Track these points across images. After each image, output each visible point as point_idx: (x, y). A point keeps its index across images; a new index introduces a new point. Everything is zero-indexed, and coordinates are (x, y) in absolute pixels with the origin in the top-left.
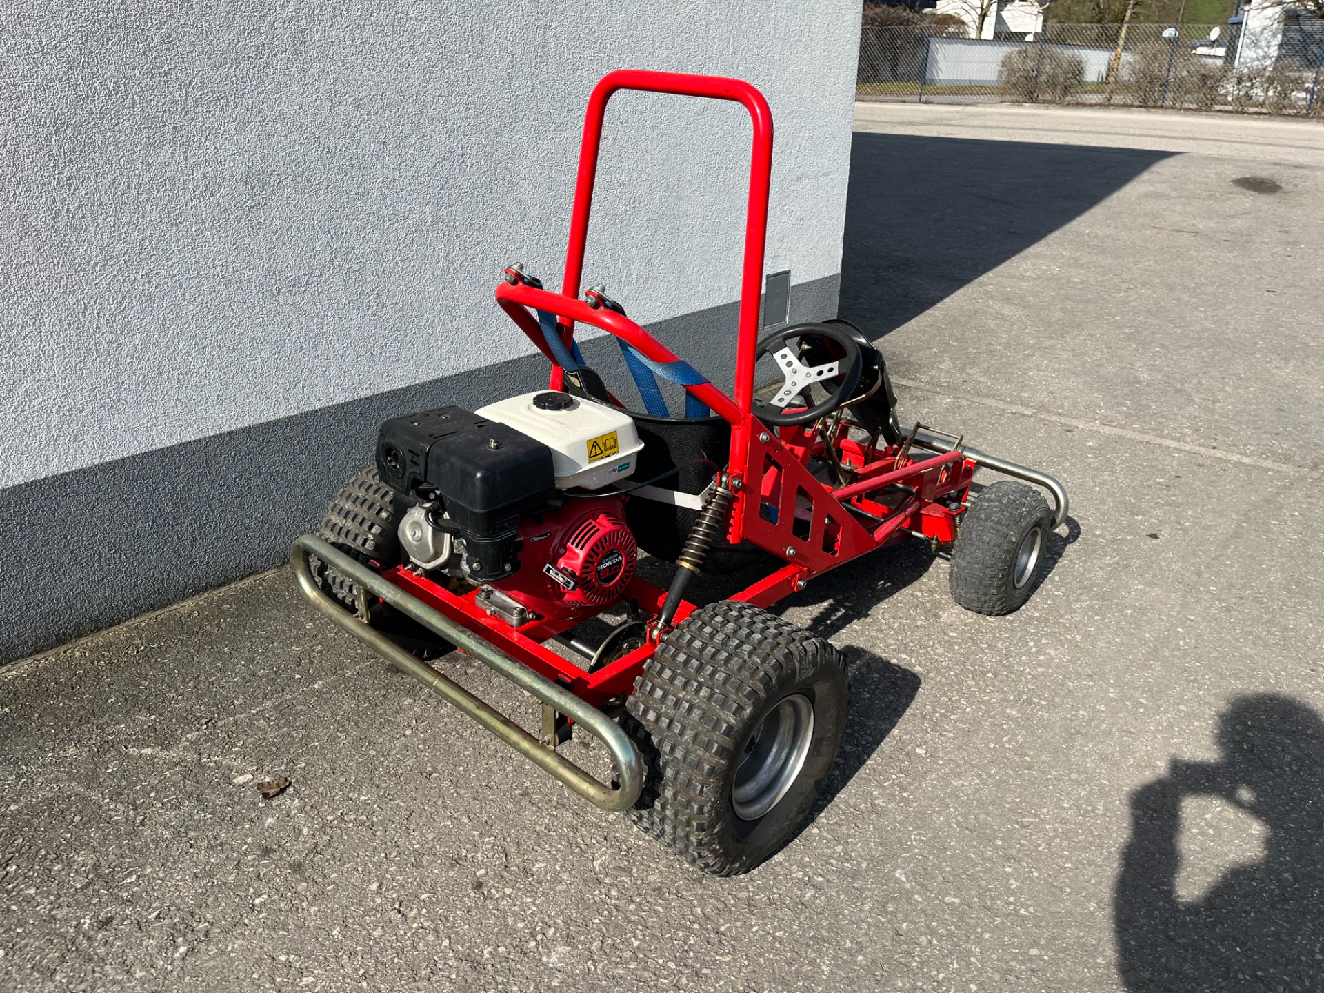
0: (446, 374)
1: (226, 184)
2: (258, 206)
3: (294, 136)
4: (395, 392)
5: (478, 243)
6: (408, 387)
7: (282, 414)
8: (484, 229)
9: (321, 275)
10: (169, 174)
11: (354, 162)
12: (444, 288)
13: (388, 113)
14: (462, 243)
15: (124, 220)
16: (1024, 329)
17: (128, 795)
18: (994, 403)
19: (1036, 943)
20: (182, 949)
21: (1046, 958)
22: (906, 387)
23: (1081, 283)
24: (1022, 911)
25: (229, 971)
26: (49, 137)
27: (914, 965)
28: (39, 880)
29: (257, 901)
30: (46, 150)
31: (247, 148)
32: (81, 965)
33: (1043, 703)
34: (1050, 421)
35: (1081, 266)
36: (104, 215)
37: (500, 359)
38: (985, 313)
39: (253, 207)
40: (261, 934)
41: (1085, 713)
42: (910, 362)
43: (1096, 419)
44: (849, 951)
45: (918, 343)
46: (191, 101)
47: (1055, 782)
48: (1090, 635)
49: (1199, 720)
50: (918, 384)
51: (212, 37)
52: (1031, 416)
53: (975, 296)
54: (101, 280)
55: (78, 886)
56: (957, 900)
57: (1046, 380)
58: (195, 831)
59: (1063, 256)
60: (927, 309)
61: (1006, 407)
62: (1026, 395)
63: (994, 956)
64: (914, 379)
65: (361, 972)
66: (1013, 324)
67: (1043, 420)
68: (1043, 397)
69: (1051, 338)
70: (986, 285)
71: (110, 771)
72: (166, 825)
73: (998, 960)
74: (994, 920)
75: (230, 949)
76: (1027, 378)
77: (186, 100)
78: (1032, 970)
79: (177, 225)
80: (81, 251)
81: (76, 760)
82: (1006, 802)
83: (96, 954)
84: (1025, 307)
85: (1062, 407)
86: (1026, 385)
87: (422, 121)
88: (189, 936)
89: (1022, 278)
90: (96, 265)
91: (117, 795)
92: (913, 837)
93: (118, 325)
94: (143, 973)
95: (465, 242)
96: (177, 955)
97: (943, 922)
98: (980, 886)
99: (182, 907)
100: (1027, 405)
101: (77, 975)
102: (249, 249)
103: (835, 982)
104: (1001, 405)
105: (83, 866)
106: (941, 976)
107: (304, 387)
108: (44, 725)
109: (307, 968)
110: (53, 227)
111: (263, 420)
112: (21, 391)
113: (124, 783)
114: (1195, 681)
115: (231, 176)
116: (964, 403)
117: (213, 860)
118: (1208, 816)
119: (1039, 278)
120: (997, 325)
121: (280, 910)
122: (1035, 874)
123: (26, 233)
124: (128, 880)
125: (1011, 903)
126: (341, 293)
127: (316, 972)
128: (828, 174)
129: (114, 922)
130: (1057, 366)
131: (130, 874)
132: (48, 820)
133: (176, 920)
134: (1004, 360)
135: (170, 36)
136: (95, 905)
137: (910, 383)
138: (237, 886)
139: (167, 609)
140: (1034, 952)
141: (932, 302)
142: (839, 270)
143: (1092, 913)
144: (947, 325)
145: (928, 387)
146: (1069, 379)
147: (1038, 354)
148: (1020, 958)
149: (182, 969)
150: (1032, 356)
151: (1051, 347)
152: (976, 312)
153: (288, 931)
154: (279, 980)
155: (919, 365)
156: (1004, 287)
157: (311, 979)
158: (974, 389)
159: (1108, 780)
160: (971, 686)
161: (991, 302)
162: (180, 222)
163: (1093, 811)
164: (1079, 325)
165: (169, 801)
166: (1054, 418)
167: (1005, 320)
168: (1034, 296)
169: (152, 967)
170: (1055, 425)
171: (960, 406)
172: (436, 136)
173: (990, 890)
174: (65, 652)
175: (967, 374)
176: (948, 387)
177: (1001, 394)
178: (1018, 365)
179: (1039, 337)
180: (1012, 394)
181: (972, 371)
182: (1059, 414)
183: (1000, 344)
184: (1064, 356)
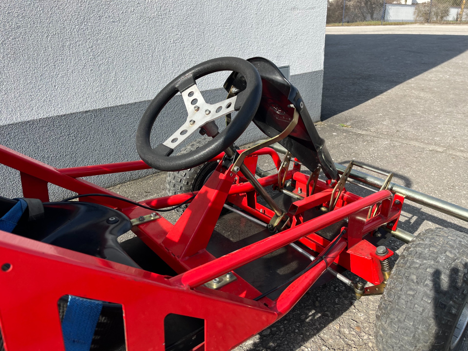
16: (433, 103)
18: (417, 144)
22: (361, 135)
34: (457, 156)
38: (410, 96)
42: (365, 121)
45: (370, 111)
50: (368, 133)
52: (442, 152)
53: (404, 88)
57: (450, 130)
60: (378, 95)
61: (425, 146)
62: (438, 139)
64: (366, 130)
66: (426, 101)
67: (451, 155)
68: (450, 140)
69: (449, 107)
70: (411, 84)
76: (438, 129)
84: (432, 93)
85: (463, 146)
86: (437, 133)
89: (430, 80)
100: (439, 145)
104: (422, 145)
116: (397, 144)
119: (439, 80)
120: (417, 101)
130: (456, 122)
134: (422, 119)
137: (364, 133)
141: (381, 92)
142: (322, 68)
144: (388, 102)
145: (374, 134)
146: (464, 129)
147: (443, 115)
150: (439, 116)
151: (450, 112)
152: (405, 96)
155: (371, 122)
156: (420, 84)
158: (403, 135)
161: (413, 91)
164: (464, 101)
166: (458, 154)
167: (422, 99)
168: (437, 88)
170: (460, 159)
171: (394, 146)
175: (400, 127)
176: (387, 134)
177: (421, 139)
178: (431, 122)
179: (443, 107)
180: (428, 139)
181: (402, 125)
182: (462, 151)
183: (419, 111)
184: (460, 117)
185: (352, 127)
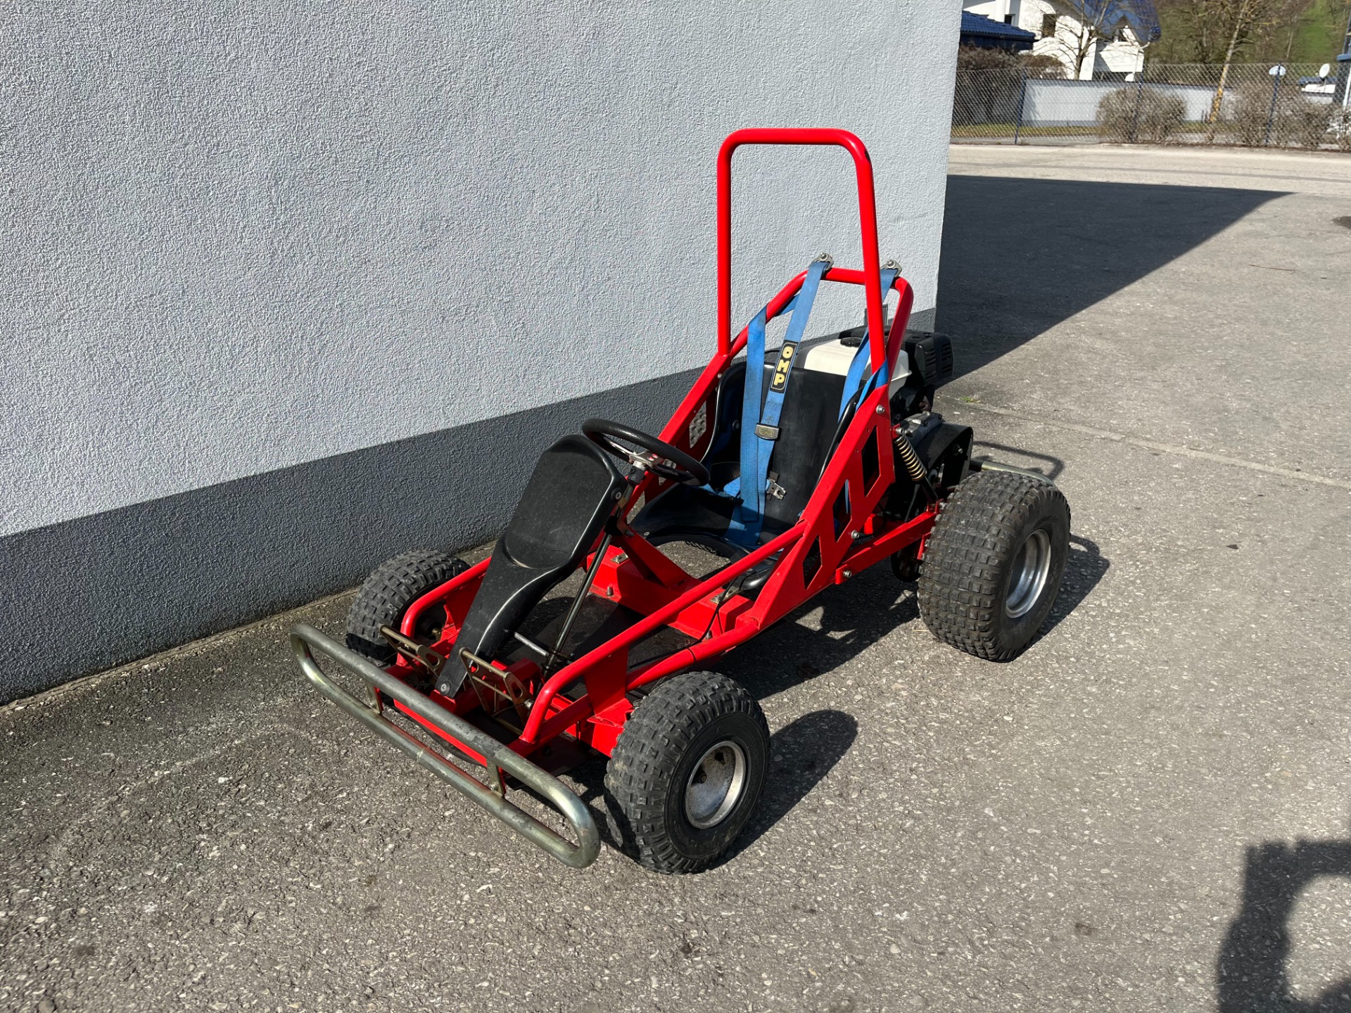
0: (579, 395)
1: (406, 229)
2: (429, 247)
3: (461, 187)
4: (535, 410)
5: (609, 279)
6: (546, 406)
7: (441, 427)
8: (614, 267)
9: (478, 306)
10: (361, 221)
11: (508, 208)
12: (579, 319)
13: (537, 166)
14: (595, 278)
15: (325, 259)
16: (1116, 362)
17: (331, 734)
18: (1084, 429)
19: (1107, 865)
20: (391, 846)
21: (1116, 876)
22: (999, 415)
23: (1175, 318)
24: (1096, 841)
25: (430, 862)
26: (269, 188)
27: (1000, 877)
28: (266, 795)
29: (447, 814)
30: (267, 200)
31: (423, 198)
32: (309, 856)
33: (1121, 682)
34: (1138, 446)
35: (1175, 303)
36: (310, 255)
37: (625, 383)
38: (1077, 347)
39: (425, 248)
40: (453, 837)
41: (1159, 692)
42: (1003, 392)
43: (1183, 444)
44: (944, 865)
45: (1010, 375)
46: (381, 160)
47: (1129, 745)
48: (1167, 629)
49: (1265, 699)
50: (1010, 412)
51: (399, 105)
52: (1119, 441)
53: (1068, 331)
54: (305, 309)
55: (300, 800)
56: (1038, 832)
57: (1135, 409)
58: (390, 762)
59: (1158, 293)
60: (1022, 344)
61: (1095, 432)
62: (1115, 422)
63: (1070, 873)
64: (1006, 408)
65: (537, 866)
66: (1104, 357)
67: (1131, 444)
68: (1132, 424)
69: (1143, 370)
70: (1079, 322)
71: (313, 716)
72: (367, 757)
73: (1073, 876)
74: (1071, 847)
75: (429, 846)
76: (1117, 406)
77: (378, 158)
78: (1103, 885)
79: (365, 263)
80: (291, 284)
81: (284, 708)
82: (1084, 759)
83: (321, 848)
84: (1117, 342)
85: (1150, 433)
86: (1115, 413)
87: (565, 172)
88: (395, 836)
89: (1116, 314)
90: (302, 296)
91: (322, 734)
92: (1000, 784)
93: (316, 347)
94: (361, 862)
95: (598, 278)
96: (387, 850)
97: (1026, 847)
98: (1059, 822)
99: (386, 816)
100: (1115, 431)
101: (307, 863)
102: (421, 283)
103: (931, 887)
104: (1090, 431)
105: (301, 785)
106: (1023, 885)
107: (460, 404)
108: (253, 681)
109: (492, 862)
110: (270, 264)
111: (426, 431)
112: (239, 401)
113: (327, 725)
114: (1263, 668)
115: (410, 222)
116: (1054, 429)
117: (407, 783)
118: (1268, 775)
119: (1133, 314)
120: (1089, 358)
121: (466, 820)
122: (1109, 814)
123: (249, 268)
124: (340, 796)
125: (1086, 835)
126: (493, 322)
127: (500, 865)
128: (924, 215)
129: (333, 826)
130: (1147, 395)
131: (341, 792)
132: (268, 752)
133: (383, 825)
134: (1094, 390)
135: (366, 104)
136: (315, 813)
137: (1002, 411)
138: (429, 803)
139: (342, 594)
140: (1105, 871)
141: (1026, 338)
142: (934, 305)
143: (1158, 845)
144: (1039, 358)
145: (1020, 414)
146: (1158, 407)
147: (1128, 384)
148: (1093, 875)
149: (392, 860)
150: (1122, 386)
151: (1142, 379)
152: (1068, 346)
153: (474, 835)
154: (471, 869)
155: (1012, 395)
156: (1097, 323)
157: (497, 870)
158: (1064, 417)
159: (1178, 745)
160: (1056, 668)
161: (1083, 337)
162: (369, 261)
163: (1163, 768)
164: (1170, 358)
165: (366, 740)
166: (1142, 443)
167: (1097, 353)
168: (1127, 331)
169: (367, 858)
170: (1143, 449)
171: (1051, 432)
172: (576, 184)
173: (1068, 825)
174: (262, 626)
175: (1059, 403)
176: (1040, 414)
177: (1091, 421)
178: (1108, 395)
179: (1130, 369)
180: (1101, 422)
181: (1062, 401)
182: (1148, 440)
183: (1091, 376)
184: (1155, 387)
185: (982, 402)
